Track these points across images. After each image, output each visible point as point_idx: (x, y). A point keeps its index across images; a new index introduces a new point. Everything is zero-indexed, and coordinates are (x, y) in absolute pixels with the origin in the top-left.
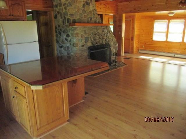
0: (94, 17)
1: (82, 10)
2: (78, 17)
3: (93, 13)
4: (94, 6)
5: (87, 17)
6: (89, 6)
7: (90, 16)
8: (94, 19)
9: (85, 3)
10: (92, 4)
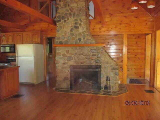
0: (84, 38)
1: (70, 33)
2: (65, 40)
3: (82, 35)
4: (84, 28)
5: (76, 39)
6: (78, 29)
7: (79, 38)
8: (84, 40)
9: (73, 27)
10: (82, 27)
